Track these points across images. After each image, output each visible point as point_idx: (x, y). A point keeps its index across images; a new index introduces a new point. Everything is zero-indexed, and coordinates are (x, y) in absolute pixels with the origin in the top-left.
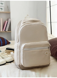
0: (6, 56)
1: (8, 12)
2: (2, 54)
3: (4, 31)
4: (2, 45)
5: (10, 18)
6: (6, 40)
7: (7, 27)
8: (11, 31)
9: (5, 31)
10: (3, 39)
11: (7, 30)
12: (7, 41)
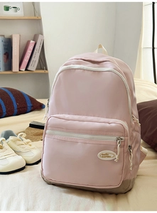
0: (27, 146)
1: (36, 18)
2: (14, 141)
3: (24, 70)
4: (16, 111)
5: (42, 34)
6: (28, 99)
7: (33, 59)
8: (46, 69)
9: (26, 70)
10: (19, 95)
11: (33, 67)
12: (33, 100)
